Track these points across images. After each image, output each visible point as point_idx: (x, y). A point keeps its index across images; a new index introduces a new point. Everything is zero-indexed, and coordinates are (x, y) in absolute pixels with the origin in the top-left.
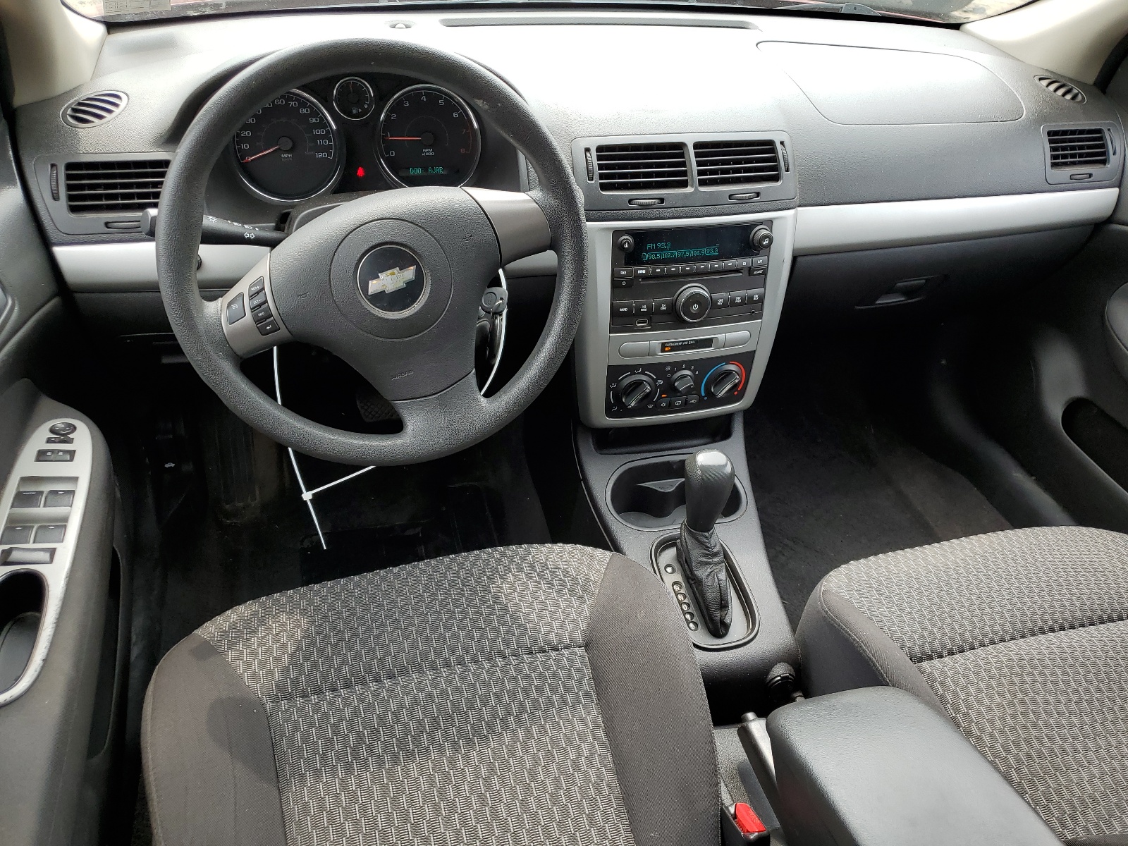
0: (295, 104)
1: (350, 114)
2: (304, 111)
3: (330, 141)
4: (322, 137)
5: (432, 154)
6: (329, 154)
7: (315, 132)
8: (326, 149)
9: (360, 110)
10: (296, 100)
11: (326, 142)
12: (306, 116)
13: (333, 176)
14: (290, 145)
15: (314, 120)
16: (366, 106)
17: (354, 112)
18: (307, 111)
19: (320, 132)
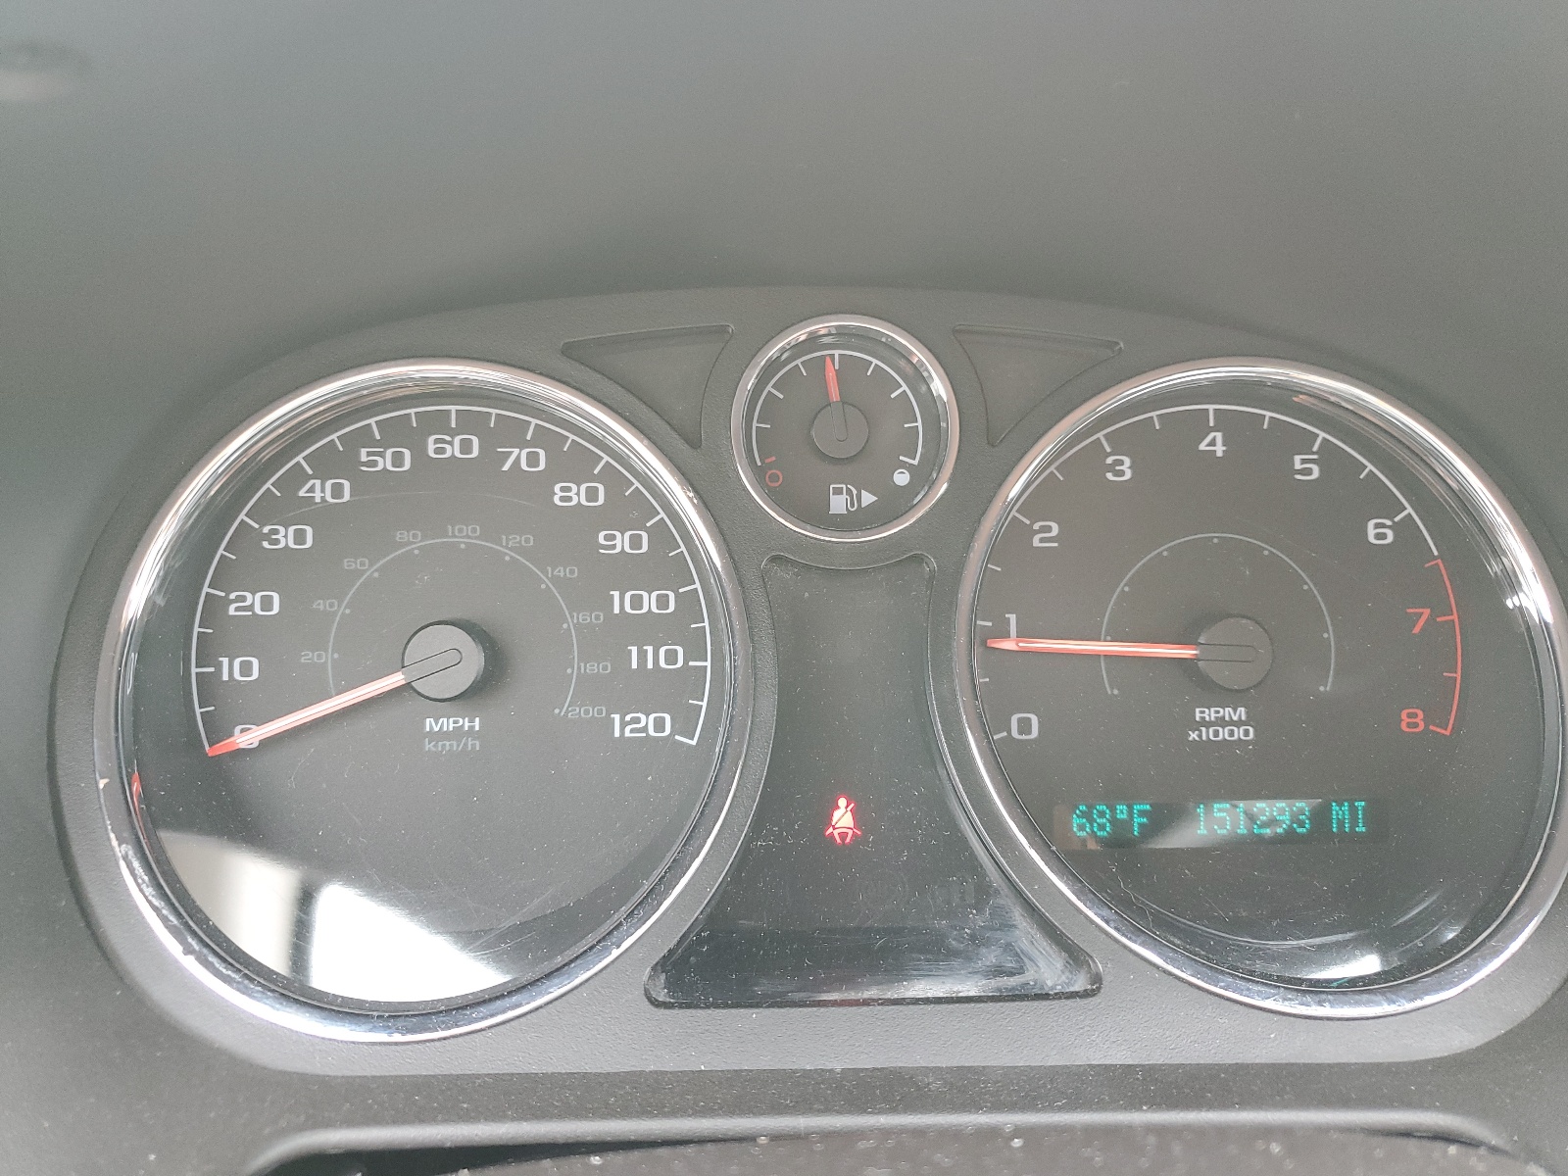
0: (533, 460)
1: (820, 517)
2: (578, 495)
3: (695, 650)
4: (650, 630)
5: (1244, 734)
6: (685, 726)
7: (620, 602)
8: (669, 692)
9: (868, 498)
10: (543, 438)
11: (671, 657)
12: (591, 519)
13: (678, 867)
14: (473, 662)
15: (622, 542)
16: (902, 478)
17: (838, 504)
18: (592, 494)
19: (650, 602)
